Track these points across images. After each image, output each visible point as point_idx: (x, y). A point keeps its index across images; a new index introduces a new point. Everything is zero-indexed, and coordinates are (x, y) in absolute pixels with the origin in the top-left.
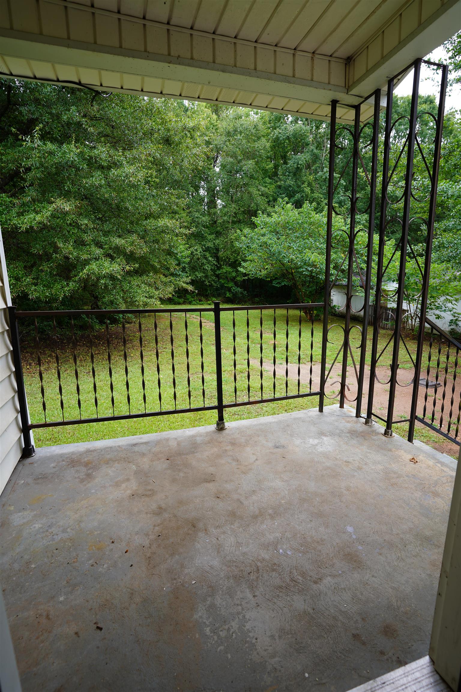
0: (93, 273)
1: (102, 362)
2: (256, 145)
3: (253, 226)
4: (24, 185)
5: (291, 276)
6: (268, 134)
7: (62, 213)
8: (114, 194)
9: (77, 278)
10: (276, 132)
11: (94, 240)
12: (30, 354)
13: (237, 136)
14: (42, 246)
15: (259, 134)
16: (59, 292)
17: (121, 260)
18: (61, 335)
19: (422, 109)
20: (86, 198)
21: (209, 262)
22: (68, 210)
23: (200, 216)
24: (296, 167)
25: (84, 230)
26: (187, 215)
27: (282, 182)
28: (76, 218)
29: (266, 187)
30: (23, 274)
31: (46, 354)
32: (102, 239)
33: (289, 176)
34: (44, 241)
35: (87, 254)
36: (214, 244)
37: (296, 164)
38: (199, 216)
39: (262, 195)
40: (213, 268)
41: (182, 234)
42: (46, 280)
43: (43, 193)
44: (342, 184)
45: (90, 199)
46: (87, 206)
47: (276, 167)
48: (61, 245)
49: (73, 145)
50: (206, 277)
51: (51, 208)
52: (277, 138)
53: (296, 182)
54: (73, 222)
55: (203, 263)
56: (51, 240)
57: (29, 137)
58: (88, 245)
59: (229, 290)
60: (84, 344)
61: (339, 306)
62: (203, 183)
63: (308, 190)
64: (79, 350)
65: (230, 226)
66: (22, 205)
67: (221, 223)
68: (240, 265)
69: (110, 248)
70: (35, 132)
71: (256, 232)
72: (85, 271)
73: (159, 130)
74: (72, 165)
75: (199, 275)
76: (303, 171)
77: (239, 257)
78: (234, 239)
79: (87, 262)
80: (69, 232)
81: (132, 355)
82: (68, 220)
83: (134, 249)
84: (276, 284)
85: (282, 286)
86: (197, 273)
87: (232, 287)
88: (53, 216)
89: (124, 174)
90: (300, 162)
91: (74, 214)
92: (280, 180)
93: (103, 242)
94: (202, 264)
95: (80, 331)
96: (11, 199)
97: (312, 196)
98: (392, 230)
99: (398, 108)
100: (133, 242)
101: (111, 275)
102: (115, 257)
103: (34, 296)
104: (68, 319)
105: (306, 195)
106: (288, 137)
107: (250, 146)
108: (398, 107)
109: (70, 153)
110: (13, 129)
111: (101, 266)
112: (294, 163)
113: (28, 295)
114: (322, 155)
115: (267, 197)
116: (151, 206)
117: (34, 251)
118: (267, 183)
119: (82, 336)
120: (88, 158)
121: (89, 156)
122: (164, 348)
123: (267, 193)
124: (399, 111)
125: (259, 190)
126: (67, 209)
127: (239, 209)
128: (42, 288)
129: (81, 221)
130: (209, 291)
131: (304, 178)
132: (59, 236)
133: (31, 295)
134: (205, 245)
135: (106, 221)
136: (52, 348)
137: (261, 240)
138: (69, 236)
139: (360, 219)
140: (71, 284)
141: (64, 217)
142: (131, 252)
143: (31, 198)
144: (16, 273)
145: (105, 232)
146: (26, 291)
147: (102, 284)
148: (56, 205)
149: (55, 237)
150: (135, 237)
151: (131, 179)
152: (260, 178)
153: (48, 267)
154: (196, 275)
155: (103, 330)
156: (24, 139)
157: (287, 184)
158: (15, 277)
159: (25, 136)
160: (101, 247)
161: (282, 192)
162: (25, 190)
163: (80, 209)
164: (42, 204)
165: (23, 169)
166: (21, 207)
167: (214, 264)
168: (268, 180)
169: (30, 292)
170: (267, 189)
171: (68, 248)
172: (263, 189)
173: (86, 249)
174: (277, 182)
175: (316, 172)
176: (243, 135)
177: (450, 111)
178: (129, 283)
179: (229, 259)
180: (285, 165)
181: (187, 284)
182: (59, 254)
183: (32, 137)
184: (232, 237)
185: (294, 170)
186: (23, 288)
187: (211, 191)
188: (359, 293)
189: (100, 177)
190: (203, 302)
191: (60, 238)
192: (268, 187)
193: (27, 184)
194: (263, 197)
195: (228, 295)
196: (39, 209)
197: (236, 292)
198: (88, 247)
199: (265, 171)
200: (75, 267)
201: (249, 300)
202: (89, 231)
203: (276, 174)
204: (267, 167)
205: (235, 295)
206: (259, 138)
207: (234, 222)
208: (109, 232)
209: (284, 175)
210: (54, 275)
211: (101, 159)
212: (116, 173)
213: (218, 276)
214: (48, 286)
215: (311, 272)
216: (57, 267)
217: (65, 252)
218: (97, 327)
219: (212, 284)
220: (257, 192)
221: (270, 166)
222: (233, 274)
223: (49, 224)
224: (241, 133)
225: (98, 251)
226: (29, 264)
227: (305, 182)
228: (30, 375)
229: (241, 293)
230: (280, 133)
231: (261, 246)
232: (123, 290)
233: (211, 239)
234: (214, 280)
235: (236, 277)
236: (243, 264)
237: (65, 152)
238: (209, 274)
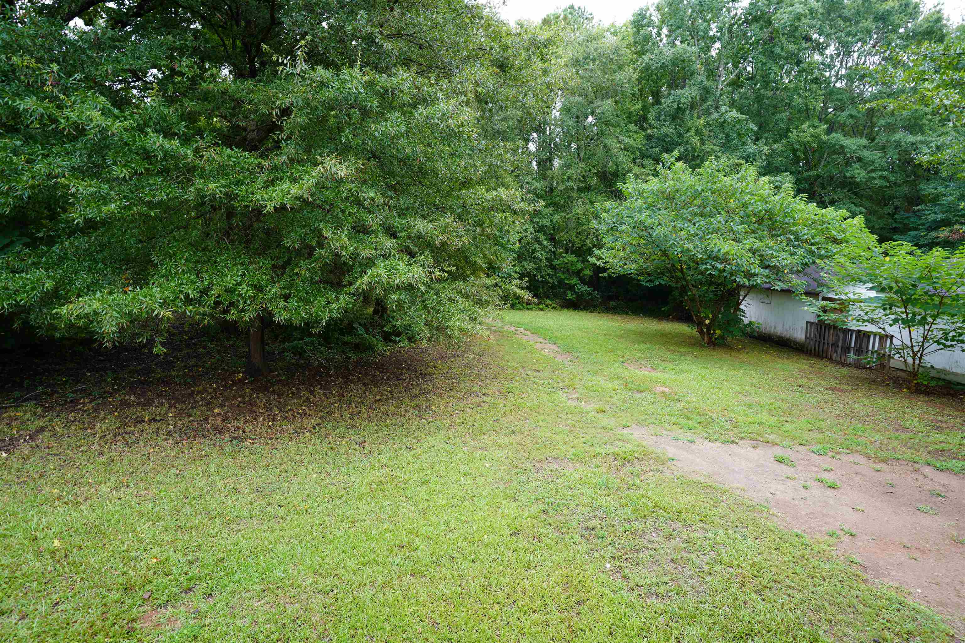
0: (378, 283)
1: (385, 419)
2: (617, 77)
3: (618, 195)
4: (278, 137)
5: (679, 274)
6: (632, 62)
7: (333, 179)
8: (420, 148)
9: (352, 289)
10: (646, 58)
11: (384, 223)
12: (278, 395)
13: (588, 64)
14: (300, 236)
15: (621, 61)
16: (321, 311)
17: (426, 257)
18: (327, 360)
19: (887, 8)
20: (374, 156)
21: (543, 247)
22: (343, 175)
23: (533, 182)
24: (676, 107)
25: (368, 208)
26: (514, 181)
27: (655, 130)
28: (356, 189)
29: (630, 137)
30: (268, 280)
31: (299, 397)
32: (396, 222)
33: (665, 121)
34: (304, 227)
35: (371, 249)
36: (551, 221)
37: (676, 103)
38: (531, 180)
39: (626, 149)
40: (549, 256)
41: (523, 212)
42: (304, 289)
43: (307, 150)
44: (752, 129)
45: (379, 158)
46: (375, 168)
47: (645, 108)
48: (328, 234)
49: (358, 67)
50: (539, 269)
51: (316, 172)
52: (647, 68)
53: (676, 128)
54: (352, 195)
55: (535, 249)
56: (314, 225)
57: (289, 57)
58: (373, 232)
59: (571, 288)
60: (359, 379)
61: (758, 323)
62: (535, 135)
63: (695, 140)
64: (351, 390)
65: (575, 194)
66: (272, 170)
67: (561, 191)
68: (591, 253)
69: (409, 237)
70: (299, 48)
71: (626, 206)
72: (366, 278)
73: (491, 48)
74: (356, 103)
75: (529, 266)
76: (688, 112)
77: (588, 241)
78: (581, 215)
79: (370, 262)
80: (343, 211)
81: (433, 407)
82: (344, 192)
83: (448, 239)
84: (646, 282)
85: (655, 286)
86: (525, 263)
87: (576, 285)
88: (321, 186)
89: (438, 115)
90: (683, 100)
91: (352, 182)
92: (652, 127)
93: (397, 227)
94: (532, 250)
95: (354, 353)
96: (260, 160)
97: (703, 150)
98: (831, 198)
99: (844, 11)
100: (446, 227)
101: (410, 285)
102: (416, 253)
103: (283, 318)
104: (339, 334)
105: (692, 148)
106: (664, 63)
107: (608, 79)
108: (844, 9)
109: (352, 82)
110: (264, 46)
111: (393, 268)
112: (672, 102)
113: (274, 316)
114: (717, 88)
115: (633, 152)
116: (477, 166)
117: (288, 242)
118: (631, 131)
119: (357, 363)
120: (382, 90)
121: (381, 87)
122: (484, 395)
123: (632, 146)
124: (847, 15)
125: (620, 143)
126: (342, 173)
127: (590, 170)
128: (296, 304)
129: (364, 192)
130: (541, 290)
131: (689, 124)
132: (327, 219)
133: (277, 315)
134: (538, 222)
135: (402, 192)
136: (312, 386)
137: (636, 219)
138: (343, 218)
139: (780, 182)
140: (341, 297)
141: (337, 187)
142: (443, 244)
143: (288, 157)
144: (258, 279)
145: (402, 209)
146: (270, 309)
147: (394, 301)
148: (323, 168)
149: (321, 221)
150: (449, 219)
151: (450, 121)
152: (622, 124)
153: (308, 269)
154: (523, 266)
155: (388, 354)
156: (280, 61)
157: (662, 132)
158: (256, 285)
159: (282, 56)
160: (394, 235)
161: (654, 145)
162: (281, 145)
163: (364, 173)
164: (303, 166)
165: (277, 110)
166: (270, 172)
167: (550, 250)
168: (632, 127)
169: (276, 311)
170: (632, 140)
171: (340, 239)
172: (626, 140)
173: (370, 239)
174: (647, 129)
175: (708, 113)
176: (597, 62)
177: (933, 10)
178: (437, 294)
179: (573, 243)
180: (658, 106)
181: (522, 288)
182: (325, 250)
183: (294, 58)
184: (578, 211)
185: (672, 111)
186: (266, 304)
187: (545, 145)
188: (806, 306)
189: (399, 120)
190: (531, 306)
191: (328, 222)
192: (635, 137)
193: (283, 135)
194: (626, 152)
195: (570, 296)
196: (298, 175)
197: (582, 292)
198: (373, 236)
199: (629, 115)
200: (350, 269)
201: (601, 304)
202: (376, 210)
203: (644, 119)
204: (632, 109)
205: (580, 296)
206: (620, 67)
207: (580, 190)
208: (407, 209)
209: (657, 119)
210: (317, 283)
211: (402, 91)
212: (425, 113)
213: (553, 267)
214: (307, 302)
215: (722, 271)
216: (321, 269)
217: (335, 245)
218: (380, 348)
219: (546, 279)
220: (618, 145)
221: (637, 107)
222: (578, 266)
223: (310, 199)
224: (594, 60)
225: (389, 243)
226: (280, 262)
227: (690, 128)
228: (269, 442)
229: (590, 294)
230: (652, 60)
231: (634, 227)
232: (425, 307)
233: (546, 215)
234: (549, 275)
235: (582, 270)
236: (597, 252)
237: (344, 82)
238: (543, 265)
